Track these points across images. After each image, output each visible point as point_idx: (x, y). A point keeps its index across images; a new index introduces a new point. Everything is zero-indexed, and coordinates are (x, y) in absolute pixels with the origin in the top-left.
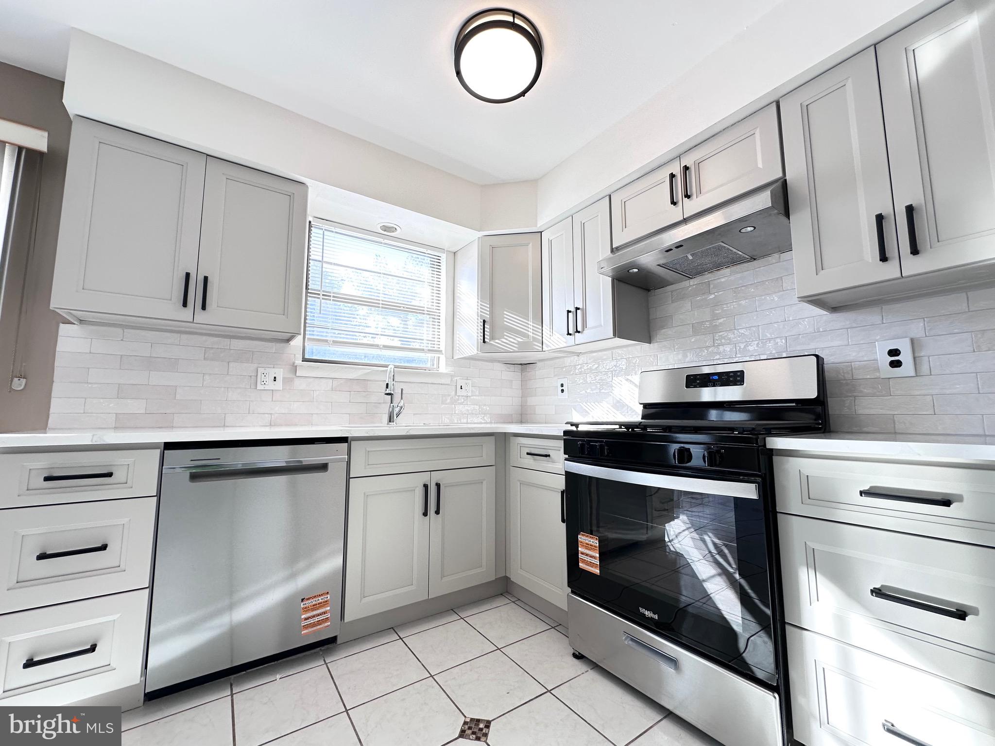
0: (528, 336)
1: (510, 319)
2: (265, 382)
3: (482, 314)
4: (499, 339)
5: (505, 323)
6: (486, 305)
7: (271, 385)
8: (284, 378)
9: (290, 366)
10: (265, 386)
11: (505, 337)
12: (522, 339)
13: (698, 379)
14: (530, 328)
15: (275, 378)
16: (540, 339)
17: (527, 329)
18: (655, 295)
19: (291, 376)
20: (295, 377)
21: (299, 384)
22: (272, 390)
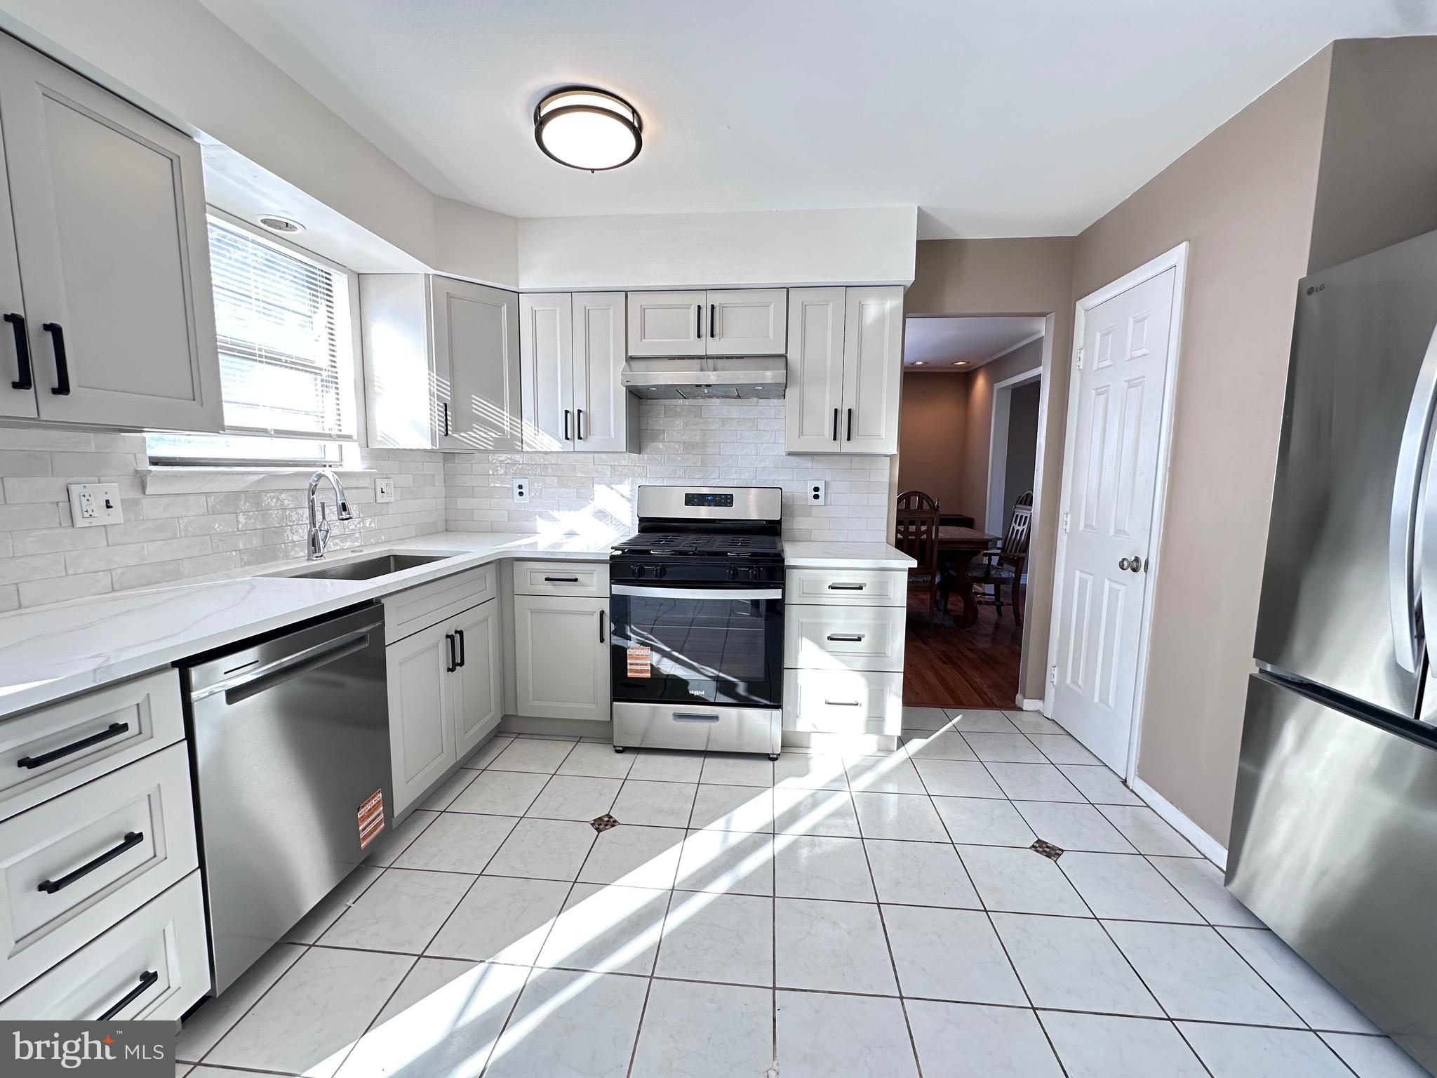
0: (502, 431)
1: (480, 405)
2: (90, 513)
3: (439, 393)
4: (465, 432)
5: (474, 411)
6: (445, 382)
7: (102, 517)
8: (123, 501)
9: (131, 477)
10: (91, 519)
11: (474, 430)
12: (496, 434)
13: (696, 498)
14: (505, 419)
15: (107, 501)
16: (518, 437)
17: (501, 420)
18: (647, 405)
19: (136, 494)
20: (142, 496)
21: (151, 509)
22: (105, 526)
